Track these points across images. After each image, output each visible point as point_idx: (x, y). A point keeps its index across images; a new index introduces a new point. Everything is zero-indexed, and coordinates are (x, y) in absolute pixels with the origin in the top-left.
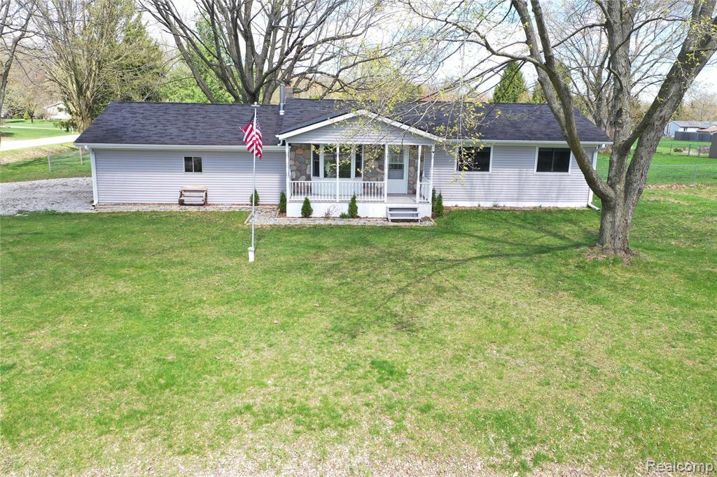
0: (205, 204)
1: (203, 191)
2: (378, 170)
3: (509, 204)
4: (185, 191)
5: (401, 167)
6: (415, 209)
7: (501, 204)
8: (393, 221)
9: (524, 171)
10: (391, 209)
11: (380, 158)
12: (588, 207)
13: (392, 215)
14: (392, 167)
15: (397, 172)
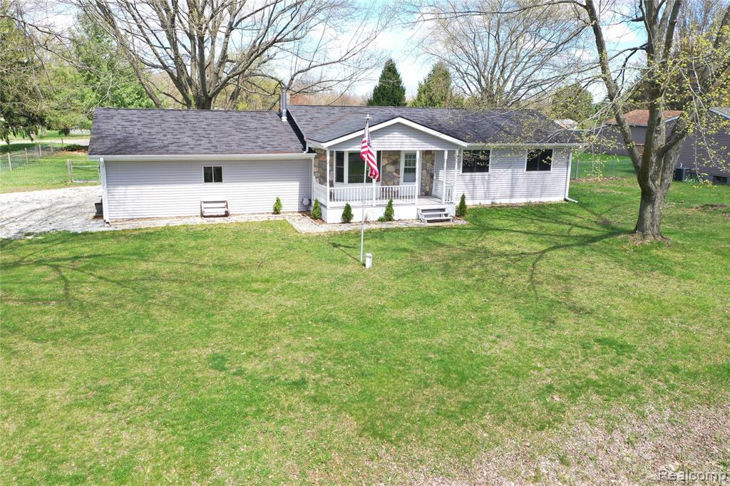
0: (227, 215)
1: (224, 202)
2: (395, 174)
3: (505, 201)
4: (205, 202)
5: (414, 170)
6: (443, 210)
7: (498, 201)
8: (429, 221)
9: (516, 170)
10: (423, 211)
11: (396, 163)
12: (566, 200)
13: (426, 216)
14: (406, 170)
15: (410, 175)
